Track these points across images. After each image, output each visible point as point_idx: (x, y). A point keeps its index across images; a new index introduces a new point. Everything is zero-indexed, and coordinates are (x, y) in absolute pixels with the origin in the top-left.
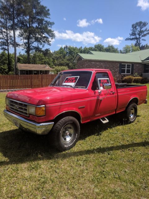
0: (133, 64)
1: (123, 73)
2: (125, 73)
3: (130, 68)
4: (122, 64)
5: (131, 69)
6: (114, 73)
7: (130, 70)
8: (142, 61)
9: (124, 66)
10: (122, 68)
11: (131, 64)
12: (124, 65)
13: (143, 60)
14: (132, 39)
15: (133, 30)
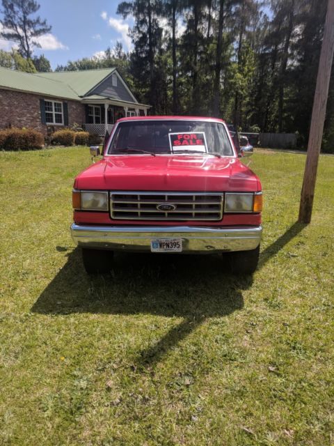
0: (66, 102)
1: (49, 122)
2: (52, 122)
3: (61, 111)
4: (46, 100)
5: (62, 113)
6: (32, 121)
7: (61, 115)
8: (81, 97)
9: (48, 105)
10: (46, 110)
11: (61, 103)
12: (48, 103)
13: (83, 95)
14: (8, 36)
15: (5, 12)
